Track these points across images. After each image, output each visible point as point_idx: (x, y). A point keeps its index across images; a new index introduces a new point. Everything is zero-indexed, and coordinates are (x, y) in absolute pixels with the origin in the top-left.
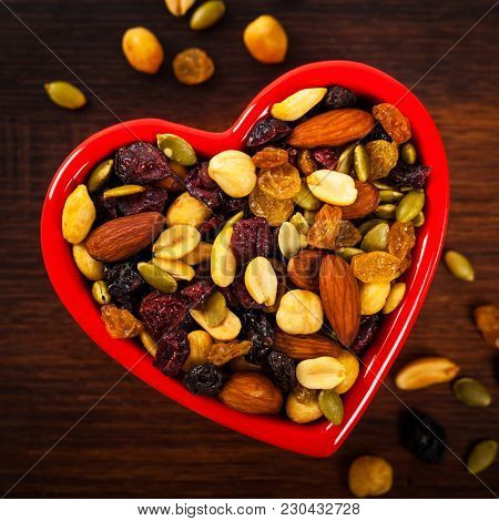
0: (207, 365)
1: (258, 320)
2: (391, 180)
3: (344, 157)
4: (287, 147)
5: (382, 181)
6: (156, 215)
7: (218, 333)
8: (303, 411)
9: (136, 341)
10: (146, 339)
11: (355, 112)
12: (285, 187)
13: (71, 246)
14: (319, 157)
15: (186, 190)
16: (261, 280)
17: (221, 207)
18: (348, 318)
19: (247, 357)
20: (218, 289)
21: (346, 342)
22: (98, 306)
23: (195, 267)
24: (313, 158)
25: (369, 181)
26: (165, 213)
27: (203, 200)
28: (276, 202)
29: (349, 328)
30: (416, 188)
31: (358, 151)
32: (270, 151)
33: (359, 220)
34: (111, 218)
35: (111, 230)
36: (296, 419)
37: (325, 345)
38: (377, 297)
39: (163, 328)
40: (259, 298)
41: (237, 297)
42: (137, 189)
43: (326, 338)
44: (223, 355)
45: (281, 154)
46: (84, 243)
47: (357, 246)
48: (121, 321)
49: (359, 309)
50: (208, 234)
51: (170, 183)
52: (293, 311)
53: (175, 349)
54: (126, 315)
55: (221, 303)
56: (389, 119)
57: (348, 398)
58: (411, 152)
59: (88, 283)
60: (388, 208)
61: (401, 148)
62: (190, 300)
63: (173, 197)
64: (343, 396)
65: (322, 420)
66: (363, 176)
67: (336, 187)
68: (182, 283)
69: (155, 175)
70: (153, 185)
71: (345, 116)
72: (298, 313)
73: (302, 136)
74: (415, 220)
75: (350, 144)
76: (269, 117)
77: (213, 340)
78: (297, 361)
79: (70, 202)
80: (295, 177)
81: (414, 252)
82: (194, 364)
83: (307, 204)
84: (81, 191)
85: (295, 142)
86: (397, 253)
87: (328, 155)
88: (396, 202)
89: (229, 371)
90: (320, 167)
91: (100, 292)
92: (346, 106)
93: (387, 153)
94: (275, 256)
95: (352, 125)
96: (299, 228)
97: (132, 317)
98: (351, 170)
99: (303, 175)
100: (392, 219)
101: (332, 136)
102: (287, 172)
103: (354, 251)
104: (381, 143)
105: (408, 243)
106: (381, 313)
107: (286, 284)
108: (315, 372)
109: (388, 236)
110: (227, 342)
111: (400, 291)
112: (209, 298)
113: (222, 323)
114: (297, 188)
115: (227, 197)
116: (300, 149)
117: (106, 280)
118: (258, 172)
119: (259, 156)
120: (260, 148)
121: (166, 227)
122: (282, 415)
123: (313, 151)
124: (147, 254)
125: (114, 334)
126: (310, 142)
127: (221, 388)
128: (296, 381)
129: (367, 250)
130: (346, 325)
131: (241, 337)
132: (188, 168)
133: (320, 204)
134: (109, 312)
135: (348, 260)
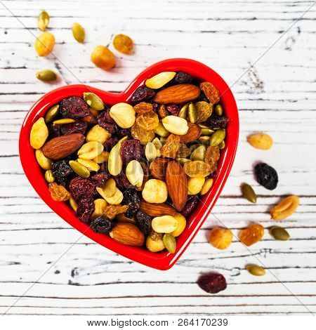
0: (104, 217)
1: (132, 194)
2: (208, 123)
3: (183, 110)
4: (153, 103)
5: (203, 123)
6: (80, 135)
7: (110, 201)
8: (155, 245)
9: (67, 203)
10: (72, 202)
11: (190, 86)
12: (151, 124)
13: (35, 150)
14: (170, 108)
15: (98, 123)
16: (135, 174)
17: (117, 133)
18: (180, 195)
19: (125, 214)
20: (112, 177)
21: (179, 208)
22: (48, 183)
23: (100, 165)
24: (166, 109)
25: (196, 123)
26: (86, 135)
27: (106, 128)
28: (145, 132)
29: (181, 201)
30: (222, 128)
31: (191, 106)
32: (144, 104)
33: (189, 144)
34: (57, 136)
35: (57, 142)
36: (151, 250)
37: (168, 210)
38: (197, 185)
39: (81, 197)
40: (134, 182)
41: (122, 181)
42: (71, 121)
43: (169, 205)
44: (111, 214)
45: (149, 106)
46: (41, 149)
47: (188, 158)
48: (59, 192)
49: (187, 190)
50: (108, 147)
51: (90, 119)
52: (151, 190)
53: (87, 208)
54: (62, 189)
55: (113, 184)
56: (208, 90)
57: (179, 240)
58: (220, 109)
59: (43, 171)
60: (206, 138)
61: (215, 107)
62: (97, 182)
63: (90, 127)
64: (177, 239)
65: (165, 250)
66: (192, 120)
67: (177, 125)
68: (93, 173)
69: (81, 114)
70: (80, 120)
71: (185, 88)
72: (155, 192)
73: (161, 97)
74: (220, 145)
75: (187, 103)
76: (144, 86)
77: (108, 204)
78: (152, 218)
79: (34, 127)
80: (156, 119)
81: (219, 162)
82: (97, 216)
83: (162, 133)
84: (41, 121)
85: (157, 100)
86: (210, 162)
87: (175, 108)
88: (210, 135)
89: (116, 221)
90: (170, 114)
91: (49, 177)
92: (185, 82)
93: (206, 108)
94: (143, 159)
95: (189, 92)
96: (156, 146)
97: (65, 190)
98: (187, 117)
99: (160, 118)
100: (207, 144)
101: (177, 98)
102: (152, 116)
103: (185, 160)
104: (204, 103)
105: (214, 159)
106: (199, 194)
107: (148, 176)
108: (162, 224)
109: (205, 152)
110: (115, 205)
111: (210, 183)
112: (106, 181)
113: (113, 196)
114: (156, 124)
115: (120, 128)
116: (160, 104)
117: (53, 169)
118: (137, 115)
119: (137, 106)
120: (138, 102)
121: (85, 142)
122: (144, 247)
123: (166, 105)
124: (75, 156)
125: (55, 198)
126: (166, 100)
127: (110, 230)
128: (151, 228)
129: (193, 160)
130: (180, 199)
131: (123, 203)
132: (100, 112)
133: (169, 133)
134: (54, 187)
135: (182, 164)
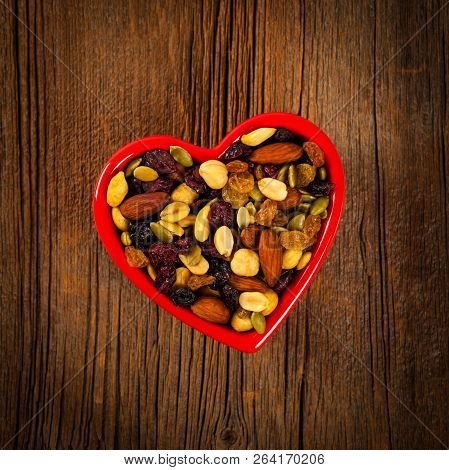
0: (186, 288)
2: (309, 189)
3: (282, 171)
4: (249, 162)
5: (304, 189)
6: (164, 194)
7: (194, 270)
8: (241, 324)
9: (144, 270)
10: (150, 270)
11: (291, 145)
12: (245, 186)
13: (111, 208)
14: (267, 170)
15: (184, 182)
16: (224, 240)
17: (205, 194)
18: (274, 269)
19: (211, 286)
20: (197, 242)
21: (271, 283)
22: (123, 246)
23: (184, 228)
24: (263, 170)
25: (295, 187)
26: (170, 194)
27: (193, 188)
28: (237, 195)
29: (274, 275)
30: (325, 195)
31: (291, 168)
32: (238, 162)
33: (287, 211)
34: (138, 193)
35: (137, 201)
36: (236, 329)
37: (258, 285)
38: (293, 258)
39: (161, 264)
40: (222, 251)
41: (208, 250)
43: (260, 281)
44: (197, 284)
45: (244, 165)
46: (119, 207)
47: (285, 227)
48: (137, 257)
49: (281, 265)
50: (194, 210)
51: (176, 176)
52: (241, 261)
53: (167, 277)
54: (140, 253)
55: (199, 251)
56: (312, 151)
57: (269, 319)
58: (323, 173)
59: (119, 232)
60: (307, 206)
61: (318, 170)
62: (179, 248)
63: (176, 185)
64: (267, 318)
65: (253, 330)
66: (292, 184)
67: (275, 189)
68: (176, 238)
69: (166, 170)
70: (165, 176)
71: (286, 147)
72: (244, 264)
73: (258, 157)
74: (321, 214)
75: (289, 164)
76: (240, 141)
77: (191, 274)
78: (241, 292)
79: (113, 181)
80: (251, 180)
81: (320, 234)
82: (178, 287)
83: (256, 197)
84: (121, 176)
85: (253, 160)
86: (309, 233)
87: (272, 169)
88: (312, 203)
89: (200, 294)
90: (267, 176)
91: (126, 238)
92: (287, 141)
93: (309, 172)
94: (233, 226)
95: (289, 152)
96: (250, 212)
97: (143, 256)
98: (286, 180)
99: (256, 180)
100: (308, 213)
101: (276, 158)
102: (247, 177)
103: (282, 229)
104: (306, 166)
105: (316, 228)
106: (295, 269)
107: (239, 244)
108: (250, 301)
109: (304, 222)
110: (199, 276)
111: (308, 257)
112: (191, 248)
113: (197, 264)
114: (251, 187)
115: (209, 189)
116: (256, 164)
117: (130, 231)
118: (229, 175)
119: (229, 165)
120: (233, 160)
121: (171, 201)
122: (228, 325)
123: (264, 166)
124: (156, 218)
125: (131, 264)
126: (263, 160)
127: (193, 304)
128: (239, 304)
129: (290, 230)
130: (272, 273)
131: (209, 273)
132: (187, 169)
133: (265, 198)
134: (130, 251)
135: (278, 234)
